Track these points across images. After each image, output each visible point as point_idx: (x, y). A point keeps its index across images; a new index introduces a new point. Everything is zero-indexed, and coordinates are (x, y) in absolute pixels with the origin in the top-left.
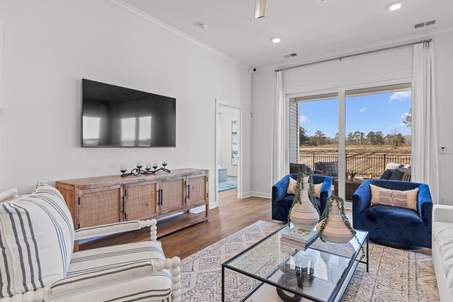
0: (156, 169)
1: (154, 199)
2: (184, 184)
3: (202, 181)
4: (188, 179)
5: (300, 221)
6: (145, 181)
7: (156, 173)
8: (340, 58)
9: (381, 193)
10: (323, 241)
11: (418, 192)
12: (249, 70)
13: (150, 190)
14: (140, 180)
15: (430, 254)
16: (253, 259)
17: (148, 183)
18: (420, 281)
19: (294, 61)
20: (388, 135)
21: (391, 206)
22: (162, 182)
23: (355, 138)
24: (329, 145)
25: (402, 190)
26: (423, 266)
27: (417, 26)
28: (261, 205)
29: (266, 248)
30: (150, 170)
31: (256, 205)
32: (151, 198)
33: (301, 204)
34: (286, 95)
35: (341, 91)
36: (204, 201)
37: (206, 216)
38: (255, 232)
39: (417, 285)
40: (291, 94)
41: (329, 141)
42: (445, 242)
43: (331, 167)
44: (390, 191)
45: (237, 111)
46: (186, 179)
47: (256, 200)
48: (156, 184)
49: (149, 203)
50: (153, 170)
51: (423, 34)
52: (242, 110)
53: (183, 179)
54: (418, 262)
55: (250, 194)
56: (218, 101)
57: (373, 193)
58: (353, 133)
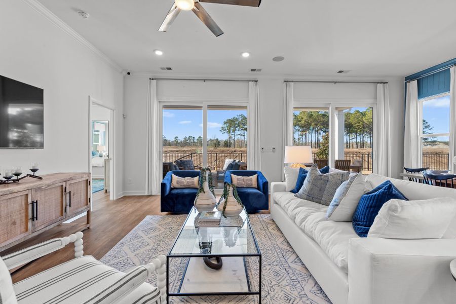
0: (19, 177)
1: (24, 214)
2: (63, 190)
3: (83, 186)
4: (68, 185)
5: (205, 206)
6: (12, 193)
7: (20, 181)
8: (204, 80)
9: (238, 179)
10: (225, 217)
11: (258, 177)
12: (121, 73)
13: (18, 204)
14: (4, 191)
15: (269, 213)
16: (162, 249)
17: (16, 195)
18: (270, 229)
19: (168, 74)
20: (210, 139)
21: (243, 187)
22: (36, 191)
23: (189, 141)
24: (169, 146)
25: (249, 176)
26: (267, 221)
27: (252, 70)
28: (139, 202)
29: (169, 237)
30: (11, 179)
31: (135, 202)
32: (20, 214)
33: (204, 193)
34: (160, 102)
35: (205, 105)
36: (86, 206)
37: (88, 223)
38: (150, 227)
39: (270, 232)
40: (164, 102)
41: (169, 143)
42: (286, 202)
43: (189, 164)
44: (242, 177)
45: (109, 111)
46: (66, 185)
47: (132, 199)
48: (27, 195)
49: (18, 222)
50: (15, 178)
51: (254, 76)
52: (115, 111)
53: (62, 186)
54: (264, 218)
55: (123, 193)
56: (92, 99)
57: (233, 180)
58: (188, 137)
